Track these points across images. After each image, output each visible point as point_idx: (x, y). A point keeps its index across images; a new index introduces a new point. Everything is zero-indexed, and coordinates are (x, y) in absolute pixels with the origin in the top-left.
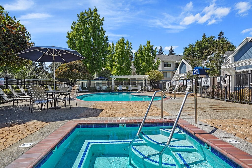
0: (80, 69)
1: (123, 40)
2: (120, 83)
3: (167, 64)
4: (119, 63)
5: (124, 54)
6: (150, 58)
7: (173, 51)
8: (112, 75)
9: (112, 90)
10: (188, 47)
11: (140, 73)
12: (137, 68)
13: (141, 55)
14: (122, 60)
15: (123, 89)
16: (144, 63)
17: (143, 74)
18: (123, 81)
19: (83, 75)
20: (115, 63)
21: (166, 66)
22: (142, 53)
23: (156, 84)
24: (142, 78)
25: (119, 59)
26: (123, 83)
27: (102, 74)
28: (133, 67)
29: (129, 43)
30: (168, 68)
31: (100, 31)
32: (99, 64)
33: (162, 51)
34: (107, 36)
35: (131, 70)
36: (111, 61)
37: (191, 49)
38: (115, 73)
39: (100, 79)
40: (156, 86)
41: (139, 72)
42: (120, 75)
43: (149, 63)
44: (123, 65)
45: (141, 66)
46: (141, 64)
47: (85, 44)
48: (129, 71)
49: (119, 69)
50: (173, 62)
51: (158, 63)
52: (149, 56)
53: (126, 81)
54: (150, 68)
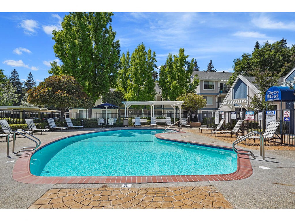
0: (70, 90)
1: (143, 48)
2: (138, 112)
3: (208, 84)
4: (137, 81)
5: (144, 67)
6: (183, 75)
7: (213, 68)
8: (125, 100)
9: (124, 125)
10: (241, 58)
11: (168, 98)
12: (163, 90)
13: (170, 70)
14: (142, 77)
15: (142, 122)
16: (174, 83)
17: (173, 99)
18: (143, 110)
19: (75, 100)
20: (131, 83)
21: (206, 87)
22: (171, 67)
23: (193, 115)
24: (171, 105)
25: (136, 76)
26: (143, 112)
27: (108, 98)
28: (157, 89)
29: (152, 53)
30: (209, 90)
31: (106, 31)
32: (104, 82)
33: (197, 67)
34: (118, 41)
35: (155, 93)
36: (125, 78)
37: (247, 62)
38: (129, 98)
39: (105, 106)
40: (193, 117)
41: (167, 96)
42: (138, 100)
43: (183, 82)
44: (142, 84)
45: (170, 86)
46: (171, 83)
47: (82, 50)
48: (152, 94)
49: (137, 90)
50: (217, 81)
51: (196, 83)
52: (183, 71)
53: (146, 110)
54: (184, 90)
